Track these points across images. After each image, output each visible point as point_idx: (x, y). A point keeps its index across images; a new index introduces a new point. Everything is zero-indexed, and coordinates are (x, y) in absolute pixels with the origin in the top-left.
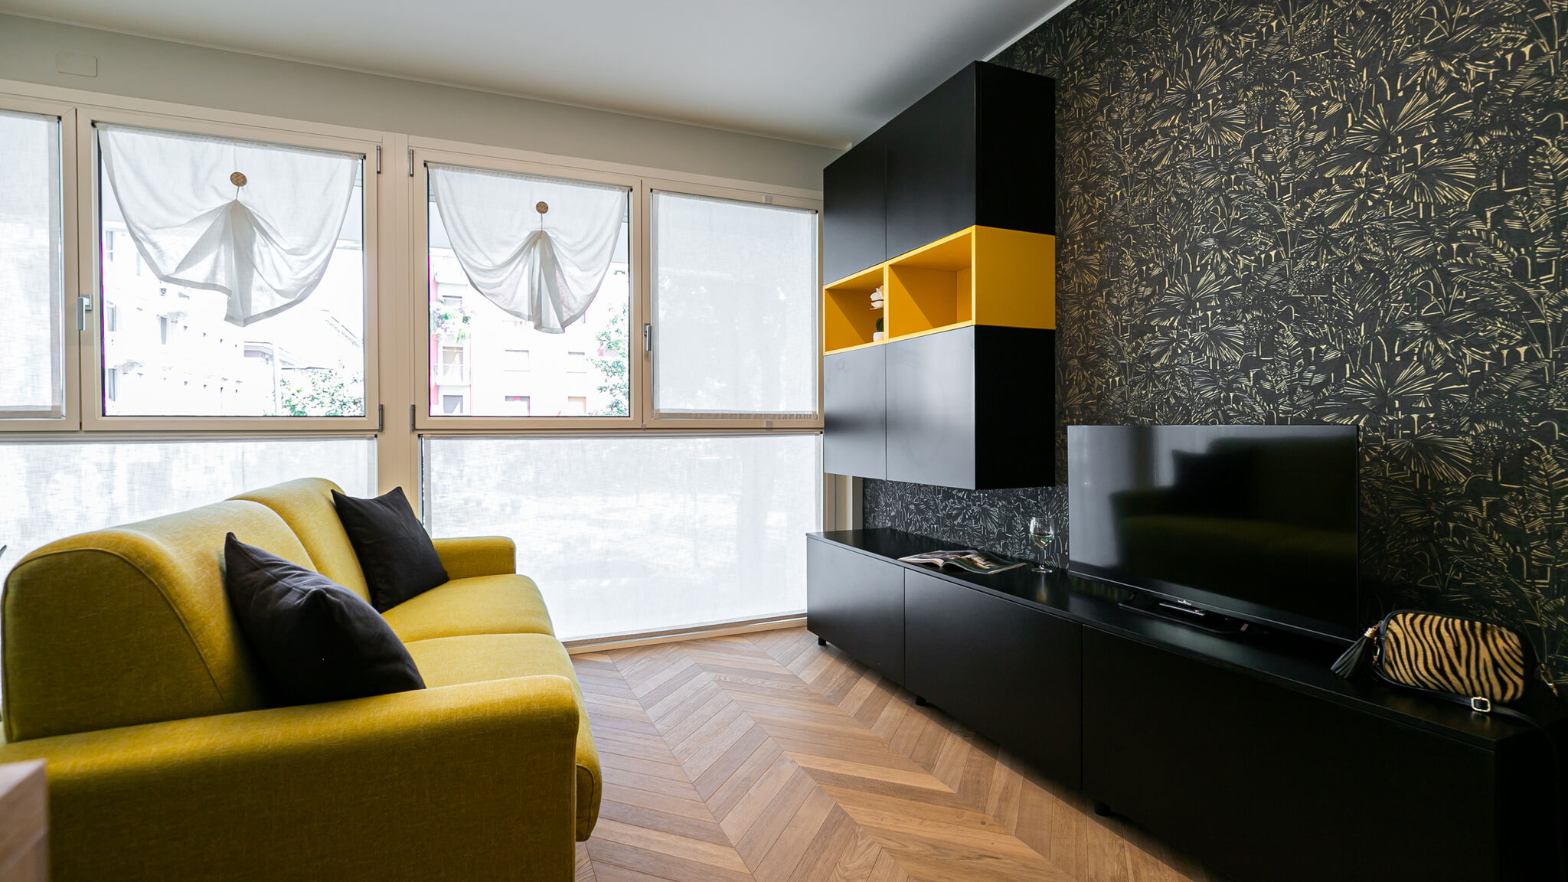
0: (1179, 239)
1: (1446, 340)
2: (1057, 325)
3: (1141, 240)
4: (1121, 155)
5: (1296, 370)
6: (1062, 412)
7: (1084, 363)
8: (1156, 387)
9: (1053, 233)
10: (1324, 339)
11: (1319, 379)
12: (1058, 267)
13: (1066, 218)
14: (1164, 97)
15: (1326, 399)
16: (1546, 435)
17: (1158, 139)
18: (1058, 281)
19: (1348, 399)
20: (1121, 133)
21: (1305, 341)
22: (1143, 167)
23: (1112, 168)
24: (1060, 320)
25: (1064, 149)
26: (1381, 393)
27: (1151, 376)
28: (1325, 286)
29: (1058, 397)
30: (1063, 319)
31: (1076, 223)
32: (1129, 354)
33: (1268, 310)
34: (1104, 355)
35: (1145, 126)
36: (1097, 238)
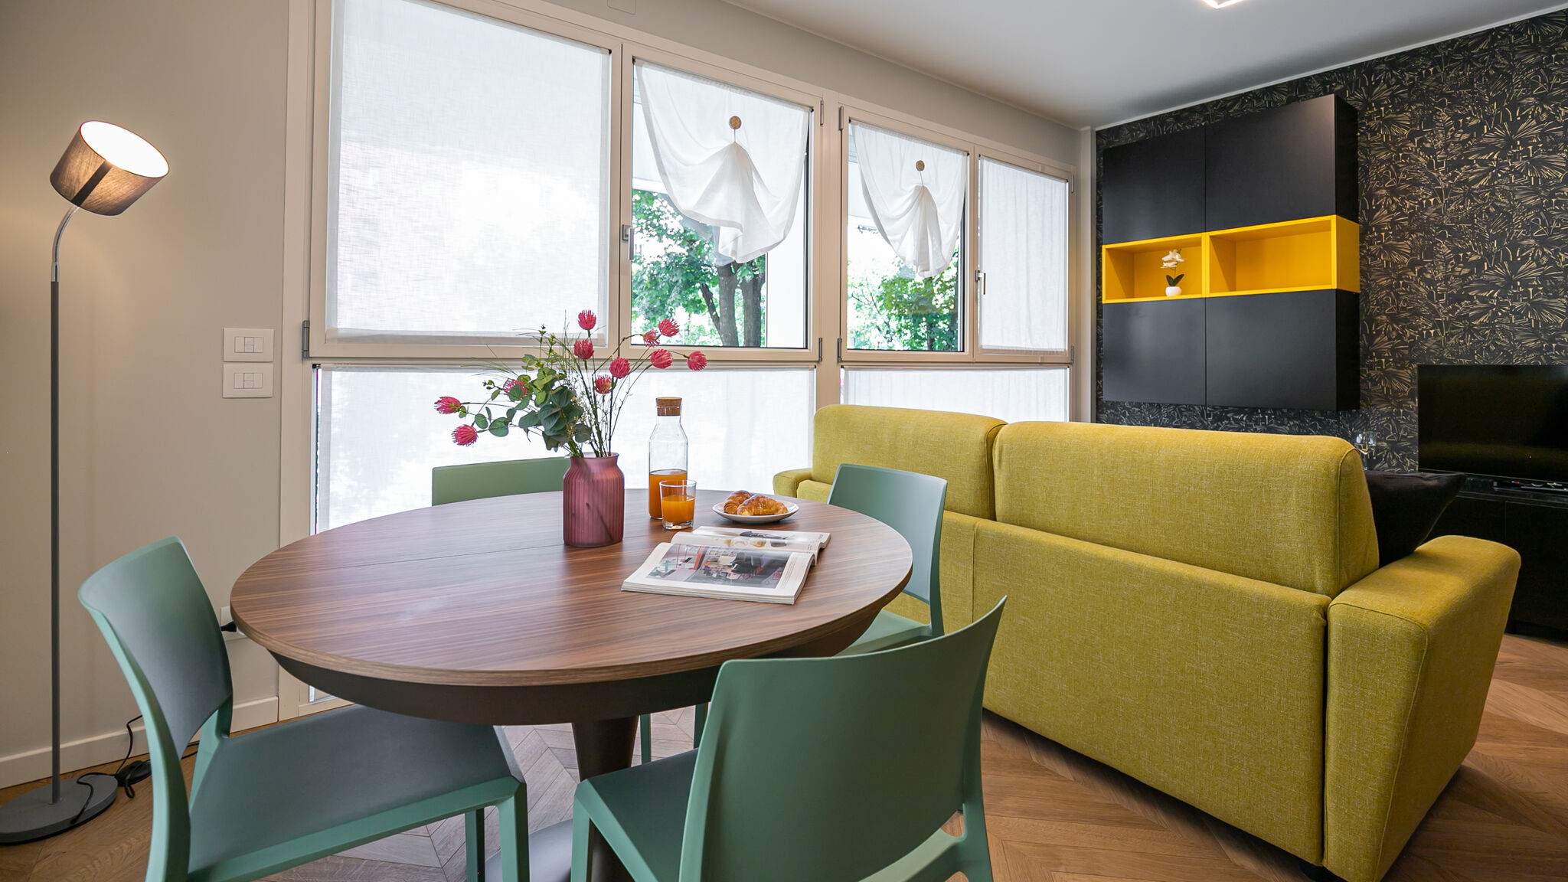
0: (1499, 237)
2: (1361, 289)
3: (1456, 234)
4: (1435, 174)
6: (1368, 354)
7: (1394, 319)
8: (1475, 338)
9: (1357, 221)
12: (1362, 248)
13: (1371, 213)
14: (1481, 139)
17: (1475, 167)
18: (1362, 258)
20: (1435, 158)
22: (1459, 184)
23: (1424, 181)
24: (1366, 287)
25: (1369, 162)
27: (1469, 330)
29: (1363, 342)
30: (1368, 286)
31: (1383, 217)
32: (1447, 314)
34: (1416, 313)
35: (1460, 157)
36: (1408, 230)
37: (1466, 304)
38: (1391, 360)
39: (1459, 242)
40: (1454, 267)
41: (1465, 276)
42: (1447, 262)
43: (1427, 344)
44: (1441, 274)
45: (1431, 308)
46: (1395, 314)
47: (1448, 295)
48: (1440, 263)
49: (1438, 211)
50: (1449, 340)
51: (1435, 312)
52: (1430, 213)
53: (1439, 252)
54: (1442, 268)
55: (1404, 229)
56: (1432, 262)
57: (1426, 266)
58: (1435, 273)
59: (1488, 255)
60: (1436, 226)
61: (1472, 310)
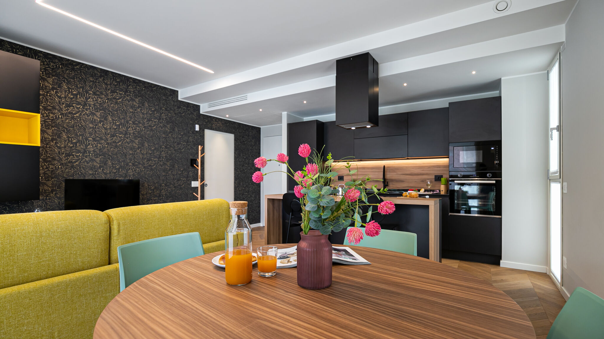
0: (82, 135)
1: (135, 167)
3: (68, 131)
4: (61, 107)
5: (111, 169)
8: (74, 169)
10: (116, 164)
11: (115, 171)
14: (77, 99)
15: (117, 175)
16: (145, 181)
17: (75, 109)
19: (120, 175)
20: (62, 101)
21: (113, 164)
22: (70, 113)
23: (58, 108)
26: (126, 174)
27: (72, 167)
28: (116, 154)
32: (65, 160)
33: (105, 156)
34: (54, 159)
35: (70, 103)
36: (51, 126)
37: (72, 157)
38: (44, 177)
39: (69, 134)
40: (68, 143)
41: (71, 147)
42: (65, 141)
43: (58, 171)
44: (63, 145)
45: (60, 157)
46: (45, 159)
47: (66, 153)
48: (63, 141)
49: (62, 121)
50: (66, 170)
51: (61, 159)
52: (59, 121)
53: (62, 137)
54: (63, 143)
55: (49, 125)
56: (60, 140)
57: (58, 141)
58: (61, 144)
59: (79, 141)
60: (62, 126)
61: (74, 160)
